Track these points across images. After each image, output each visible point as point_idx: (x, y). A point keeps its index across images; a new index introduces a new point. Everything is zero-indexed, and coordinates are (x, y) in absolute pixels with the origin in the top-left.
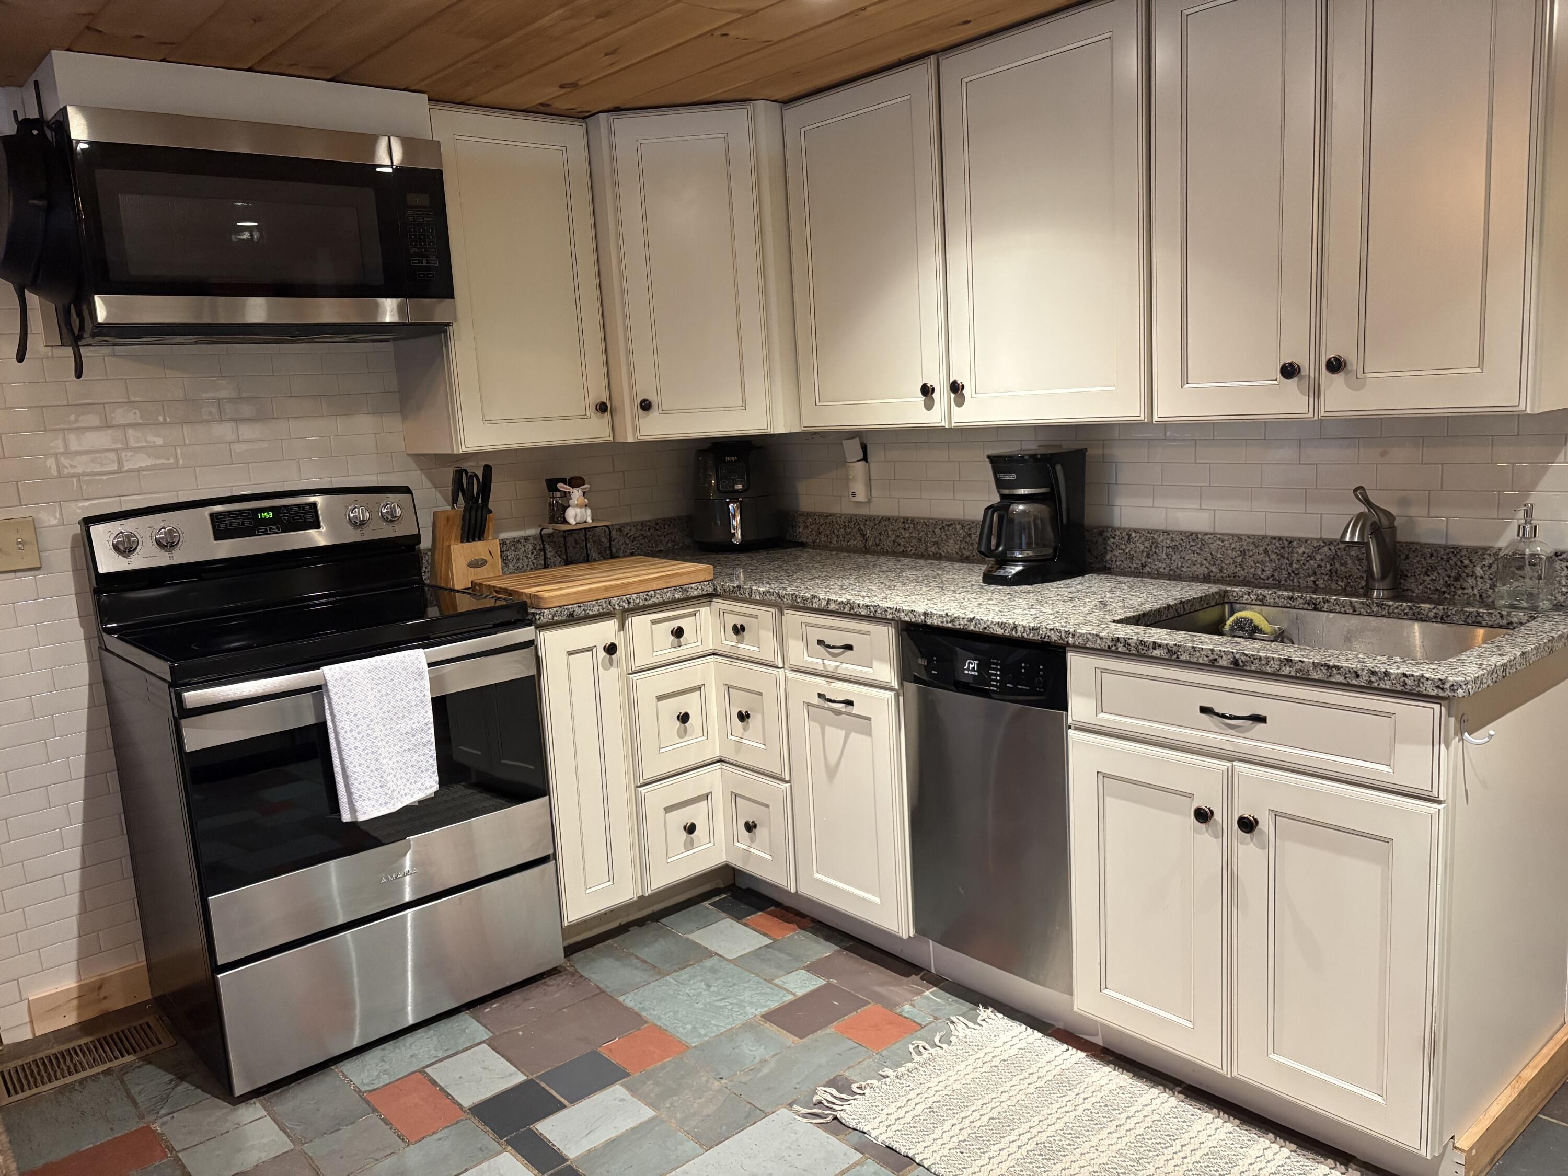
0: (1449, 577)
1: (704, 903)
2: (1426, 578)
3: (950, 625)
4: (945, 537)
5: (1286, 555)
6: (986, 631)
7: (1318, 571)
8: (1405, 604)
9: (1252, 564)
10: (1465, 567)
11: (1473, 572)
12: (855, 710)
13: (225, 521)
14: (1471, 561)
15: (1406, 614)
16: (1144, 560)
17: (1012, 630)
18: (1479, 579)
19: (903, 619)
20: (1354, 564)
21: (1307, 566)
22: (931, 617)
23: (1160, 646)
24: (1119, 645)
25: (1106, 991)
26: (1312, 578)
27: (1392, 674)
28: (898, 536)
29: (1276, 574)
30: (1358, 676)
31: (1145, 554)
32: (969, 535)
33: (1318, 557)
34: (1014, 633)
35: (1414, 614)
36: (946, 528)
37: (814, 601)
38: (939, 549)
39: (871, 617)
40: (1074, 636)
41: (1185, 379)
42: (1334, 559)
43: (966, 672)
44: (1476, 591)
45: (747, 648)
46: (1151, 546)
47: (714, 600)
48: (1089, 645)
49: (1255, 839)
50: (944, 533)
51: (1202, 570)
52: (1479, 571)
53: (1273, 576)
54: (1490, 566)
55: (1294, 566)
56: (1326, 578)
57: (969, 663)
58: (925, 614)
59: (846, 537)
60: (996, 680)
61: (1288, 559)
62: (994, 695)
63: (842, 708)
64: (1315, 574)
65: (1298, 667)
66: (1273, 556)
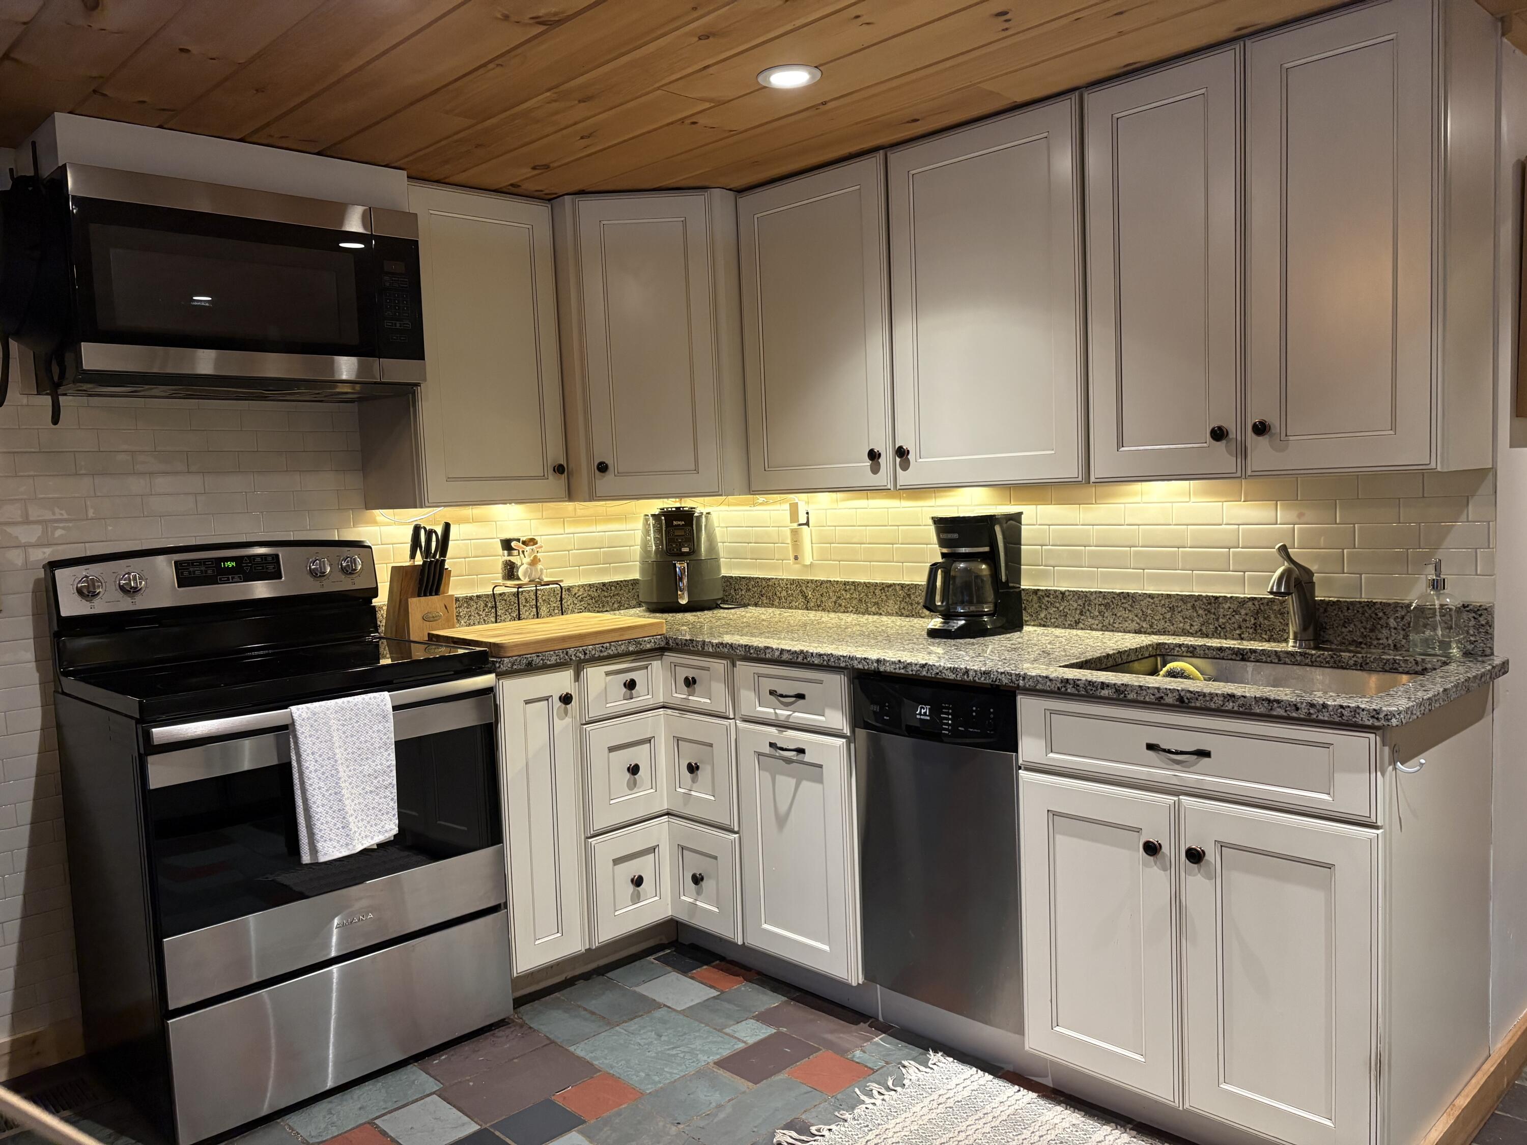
0: (1365, 628)
1: (648, 958)
2: (1344, 630)
3: (902, 671)
4: (885, 598)
5: (1213, 611)
6: (938, 676)
7: (1243, 625)
8: (1326, 653)
9: (1181, 619)
10: (1380, 619)
11: (1387, 624)
12: (807, 758)
13: (188, 569)
14: (1384, 613)
15: (1328, 662)
16: (1077, 617)
17: (964, 674)
18: (1393, 630)
19: (856, 667)
20: (1276, 617)
21: (1233, 620)
22: (884, 664)
23: (1108, 686)
24: (1068, 686)
25: (1057, 1029)
26: (1238, 632)
27: (1330, 706)
28: (840, 597)
29: (1204, 628)
30: (1297, 709)
31: (1078, 612)
32: (909, 595)
33: (1243, 612)
34: (966, 677)
35: (1335, 662)
36: (886, 589)
37: (767, 651)
38: (880, 609)
39: (825, 666)
40: (1024, 678)
41: (1120, 443)
42: (1258, 613)
43: (918, 717)
44: (1390, 642)
45: (699, 700)
46: (1084, 604)
47: (666, 654)
48: (1039, 687)
49: (1202, 871)
50: (884, 594)
51: (1134, 626)
52: (1392, 623)
53: (1201, 630)
54: (1403, 618)
55: (1221, 620)
56: (1251, 631)
57: (921, 708)
58: (878, 661)
59: (788, 599)
60: (947, 724)
61: (1214, 614)
62: (945, 739)
63: (794, 756)
64: (1240, 627)
65: (1240, 702)
66: (1201, 612)
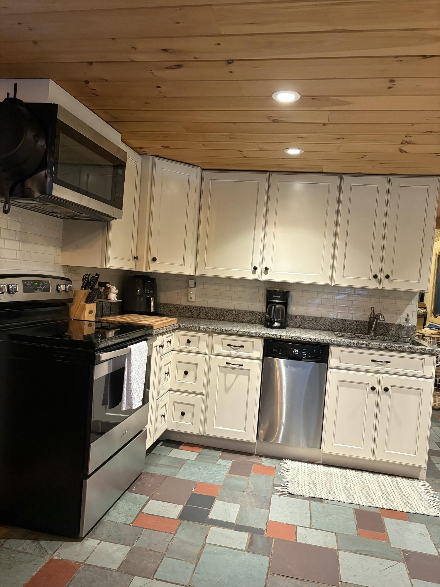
0: (386, 330)
2: (381, 331)
3: (290, 339)
5: (344, 324)
6: (304, 340)
7: (353, 328)
8: (381, 337)
9: (334, 326)
10: (390, 328)
13: (26, 284)
15: (381, 339)
17: (314, 340)
18: (393, 331)
19: (271, 337)
20: (362, 327)
21: (350, 327)
22: (283, 336)
23: (364, 344)
24: (351, 344)
25: (334, 444)
26: (351, 330)
28: (208, 313)
31: (301, 322)
33: (353, 325)
35: (383, 339)
36: (229, 312)
42: (357, 325)
43: (294, 353)
44: (392, 334)
46: (303, 320)
49: (386, 394)
51: (319, 327)
52: (393, 329)
53: (340, 329)
55: (346, 327)
56: (355, 330)
57: (295, 350)
60: (305, 355)
62: (303, 360)
63: (237, 367)
64: (352, 329)
66: (340, 324)
